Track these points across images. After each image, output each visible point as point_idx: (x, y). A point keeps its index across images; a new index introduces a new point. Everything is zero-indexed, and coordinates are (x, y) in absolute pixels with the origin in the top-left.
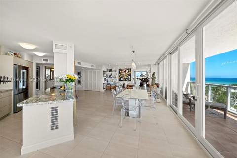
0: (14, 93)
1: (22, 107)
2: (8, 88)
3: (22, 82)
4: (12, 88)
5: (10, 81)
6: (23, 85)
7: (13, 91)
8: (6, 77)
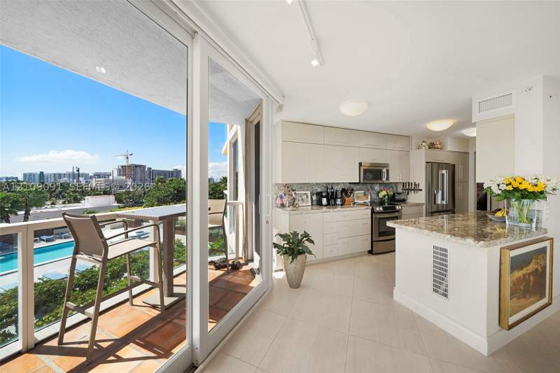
0: (426, 210)
1: (394, 229)
2: (419, 202)
3: (440, 192)
4: (424, 202)
5: (421, 190)
6: (443, 199)
7: (424, 207)
8: (417, 183)
